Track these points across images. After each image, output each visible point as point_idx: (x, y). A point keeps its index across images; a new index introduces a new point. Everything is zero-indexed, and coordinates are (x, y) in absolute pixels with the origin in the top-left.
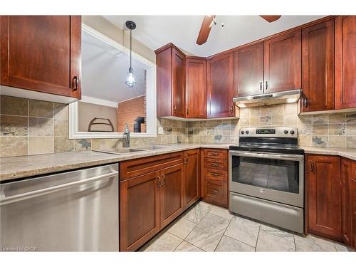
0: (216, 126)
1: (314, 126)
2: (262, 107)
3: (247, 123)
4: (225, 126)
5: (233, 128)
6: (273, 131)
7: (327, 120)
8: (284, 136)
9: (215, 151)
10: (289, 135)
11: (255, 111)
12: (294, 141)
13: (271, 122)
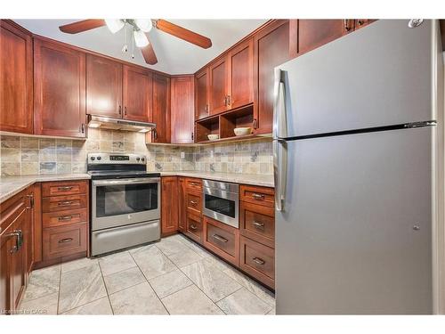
0: (42, 147)
1: (157, 155)
2: (115, 131)
3: (96, 147)
4: (61, 149)
5: (76, 153)
6: (127, 158)
7: (163, 150)
8: (137, 162)
9: (66, 184)
10: (141, 162)
11: (107, 134)
12: (144, 167)
13: (123, 148)
